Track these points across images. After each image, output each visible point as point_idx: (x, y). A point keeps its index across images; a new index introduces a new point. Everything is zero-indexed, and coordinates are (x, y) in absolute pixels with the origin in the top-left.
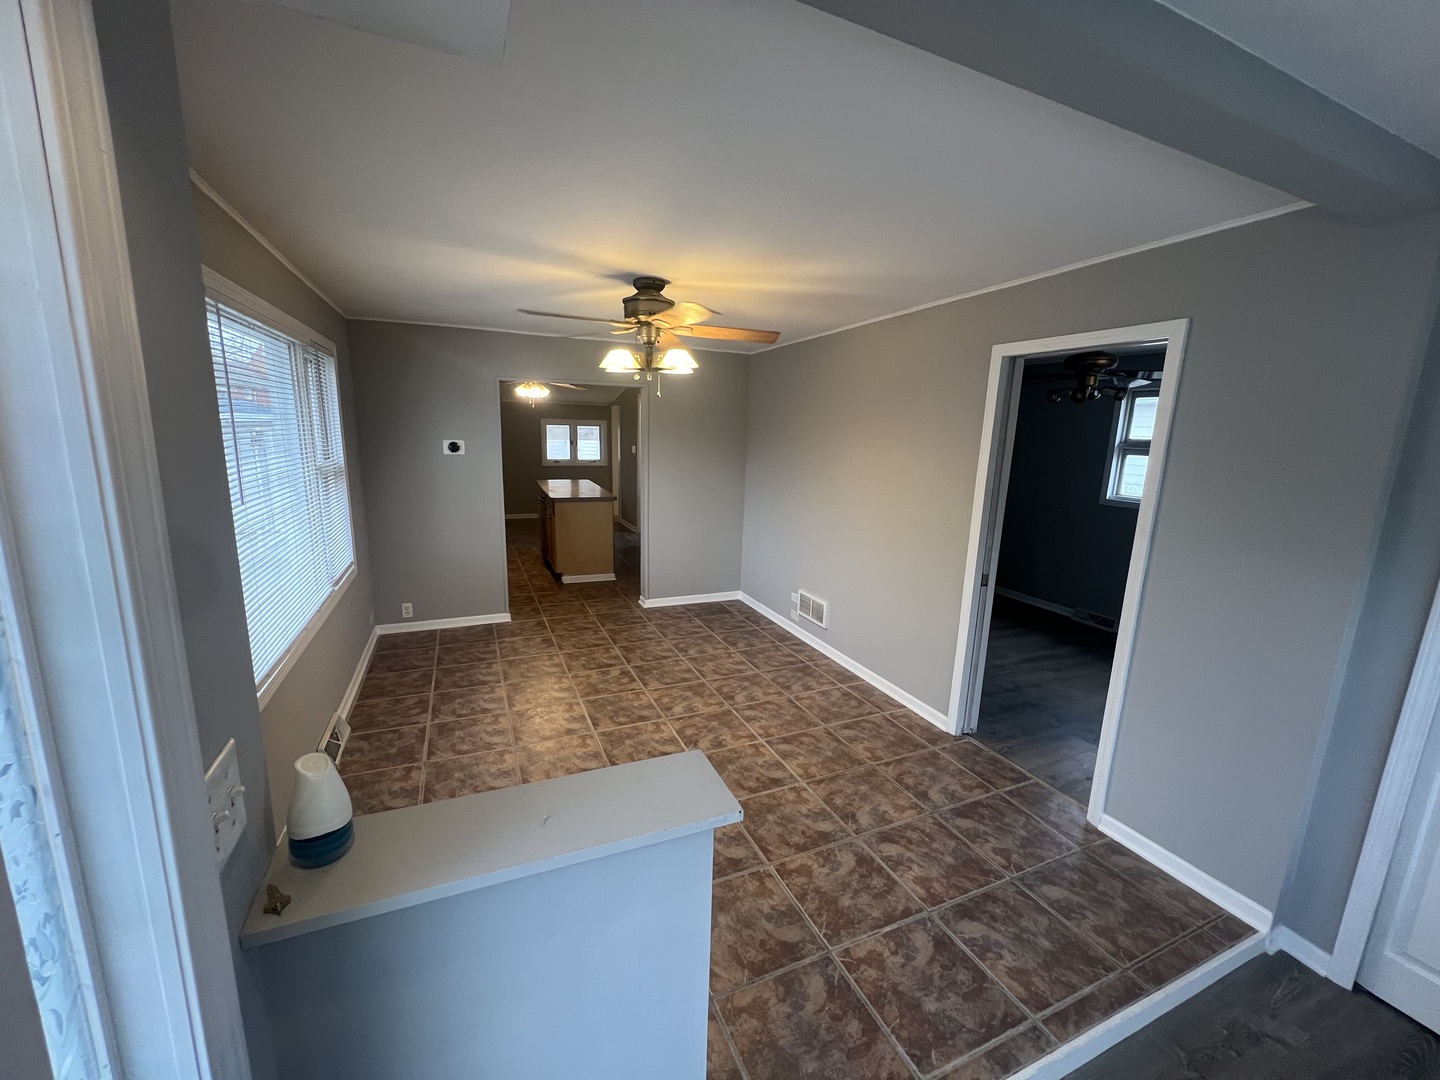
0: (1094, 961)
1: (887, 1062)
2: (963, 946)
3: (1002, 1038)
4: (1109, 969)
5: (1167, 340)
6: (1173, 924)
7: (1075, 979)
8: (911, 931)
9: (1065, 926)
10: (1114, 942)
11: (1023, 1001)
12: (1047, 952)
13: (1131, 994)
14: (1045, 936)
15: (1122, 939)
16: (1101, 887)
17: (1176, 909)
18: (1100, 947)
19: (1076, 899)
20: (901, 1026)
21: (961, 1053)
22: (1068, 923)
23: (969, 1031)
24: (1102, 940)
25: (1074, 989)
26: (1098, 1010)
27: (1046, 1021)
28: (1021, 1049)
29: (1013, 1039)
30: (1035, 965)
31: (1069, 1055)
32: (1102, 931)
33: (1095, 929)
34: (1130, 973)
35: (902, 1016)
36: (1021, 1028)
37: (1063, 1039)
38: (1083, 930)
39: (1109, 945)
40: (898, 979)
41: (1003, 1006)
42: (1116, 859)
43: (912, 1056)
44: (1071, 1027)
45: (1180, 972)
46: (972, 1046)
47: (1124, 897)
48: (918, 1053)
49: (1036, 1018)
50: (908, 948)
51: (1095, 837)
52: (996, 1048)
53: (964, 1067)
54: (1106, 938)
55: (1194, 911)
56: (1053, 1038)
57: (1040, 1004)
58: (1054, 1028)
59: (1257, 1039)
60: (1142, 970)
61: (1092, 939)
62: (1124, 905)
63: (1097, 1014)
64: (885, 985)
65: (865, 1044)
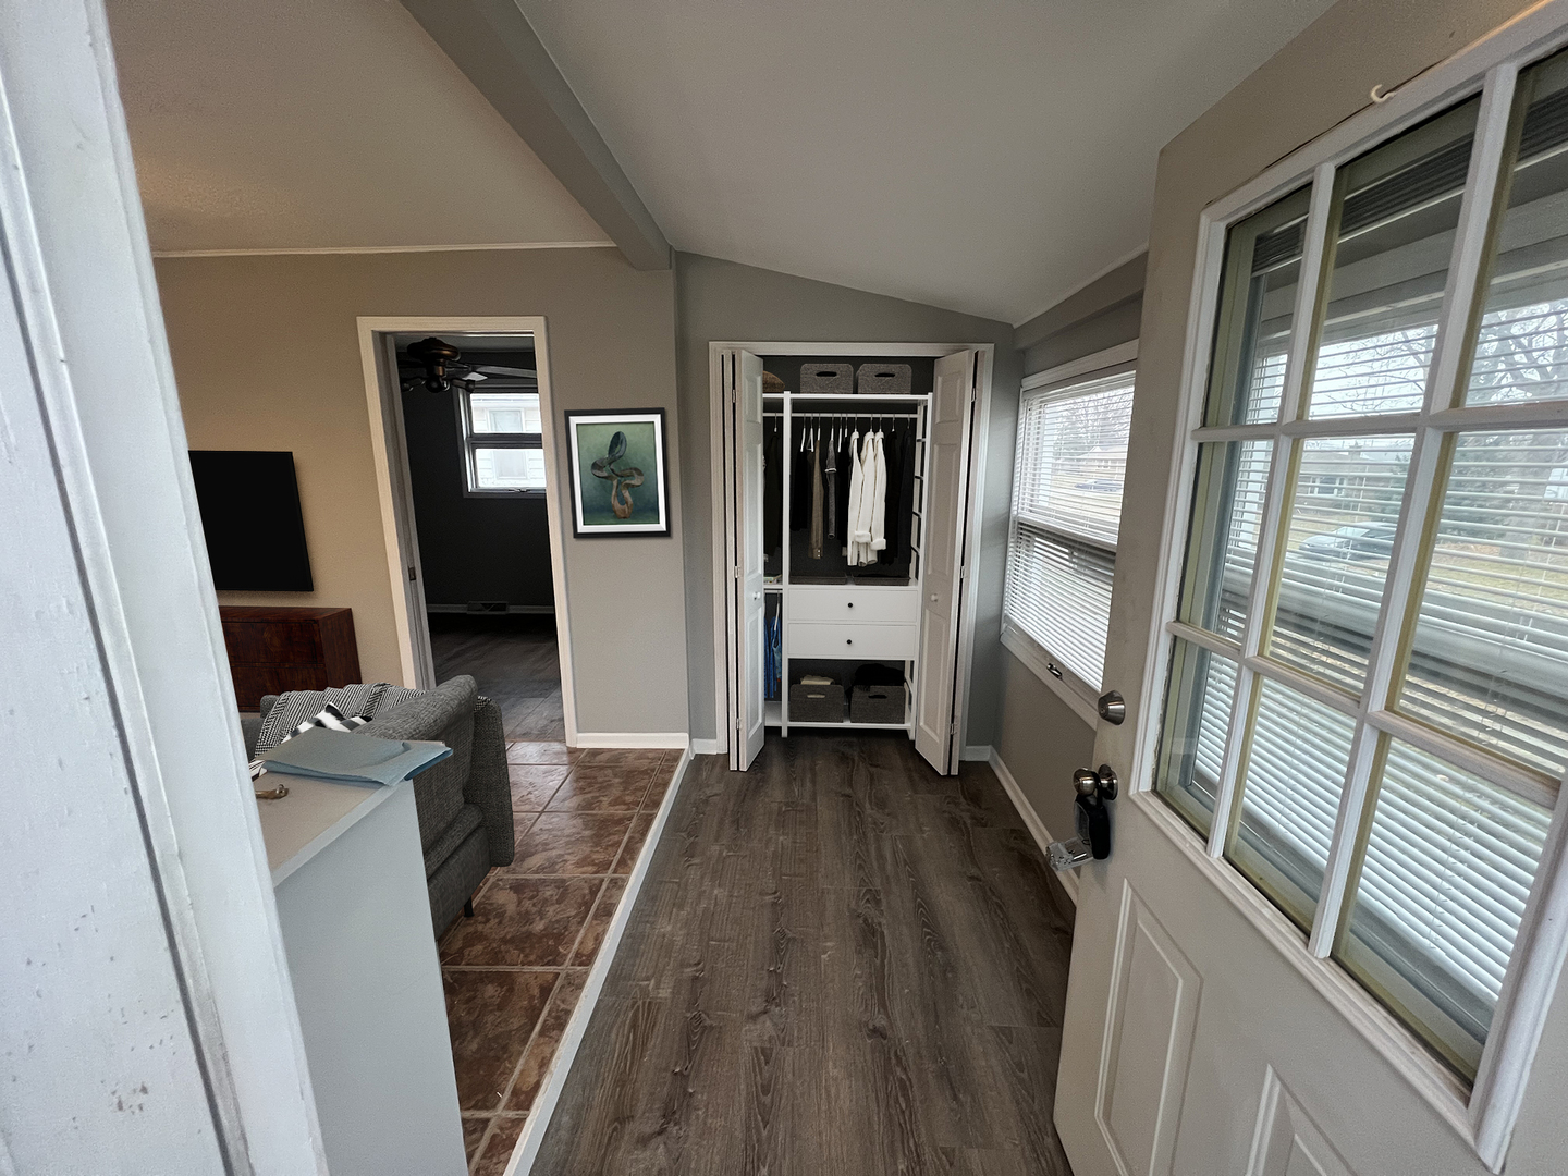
0: (620, 821)
1: (533, 982)
2: (537, 876)
3: (597, 902)
4: (630, 819)
5: (532, 333)
6: (647, 772)
7: (616, 838)
8: (488, 898)
9: (592, 815)
10: (624, 803)
11: (596, 873)
12: (592, 837)
13: (647, 822)
14: (584, 829)
15: (629, 799)
16: (600, 780)
17: (644, 764)
18: (619, 811)
19: (589, 796)
20: (526, 956)
21: (578, 931)
22: (594, 812)
23: (574, 917)
24: (617, 807)
25: (619, 843)
26: (637, 842)
27: (615, 872)
28: (610, 897)
29: (604, 896)
30: (589, 849)
31: (637, 876)
32: (616, 802)
33: (610, 804)
34: (642, 812)
35: (522, 950)
36: (604, 887)
37: (629, 873)
38: (605, 810)
39: (623, 807)
40: (503, 934)
41: (586, 885)
42: (598, 758)
43: (548, 964)
44: (629, 862)
45: (663, 793)
46: (581, 923)
47: (616, 776)
48: (550, 958)
49: (609, 875)
50: (495, 909)
51: (578, 753)
52: (598, 909)
53: (585, 935)
54: (619, 804)
55: (653, 759)
56: (623, 876)
57: (605, 866)
58: (621, 871)
59: (706, 802)
60: (646, 806)
61: (612, 810)
62: (617, 780)
63: (639, 845)
64: (495, 945)
65: (507, 990)
